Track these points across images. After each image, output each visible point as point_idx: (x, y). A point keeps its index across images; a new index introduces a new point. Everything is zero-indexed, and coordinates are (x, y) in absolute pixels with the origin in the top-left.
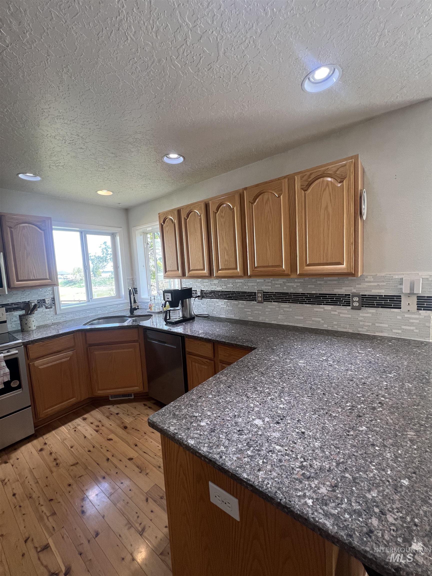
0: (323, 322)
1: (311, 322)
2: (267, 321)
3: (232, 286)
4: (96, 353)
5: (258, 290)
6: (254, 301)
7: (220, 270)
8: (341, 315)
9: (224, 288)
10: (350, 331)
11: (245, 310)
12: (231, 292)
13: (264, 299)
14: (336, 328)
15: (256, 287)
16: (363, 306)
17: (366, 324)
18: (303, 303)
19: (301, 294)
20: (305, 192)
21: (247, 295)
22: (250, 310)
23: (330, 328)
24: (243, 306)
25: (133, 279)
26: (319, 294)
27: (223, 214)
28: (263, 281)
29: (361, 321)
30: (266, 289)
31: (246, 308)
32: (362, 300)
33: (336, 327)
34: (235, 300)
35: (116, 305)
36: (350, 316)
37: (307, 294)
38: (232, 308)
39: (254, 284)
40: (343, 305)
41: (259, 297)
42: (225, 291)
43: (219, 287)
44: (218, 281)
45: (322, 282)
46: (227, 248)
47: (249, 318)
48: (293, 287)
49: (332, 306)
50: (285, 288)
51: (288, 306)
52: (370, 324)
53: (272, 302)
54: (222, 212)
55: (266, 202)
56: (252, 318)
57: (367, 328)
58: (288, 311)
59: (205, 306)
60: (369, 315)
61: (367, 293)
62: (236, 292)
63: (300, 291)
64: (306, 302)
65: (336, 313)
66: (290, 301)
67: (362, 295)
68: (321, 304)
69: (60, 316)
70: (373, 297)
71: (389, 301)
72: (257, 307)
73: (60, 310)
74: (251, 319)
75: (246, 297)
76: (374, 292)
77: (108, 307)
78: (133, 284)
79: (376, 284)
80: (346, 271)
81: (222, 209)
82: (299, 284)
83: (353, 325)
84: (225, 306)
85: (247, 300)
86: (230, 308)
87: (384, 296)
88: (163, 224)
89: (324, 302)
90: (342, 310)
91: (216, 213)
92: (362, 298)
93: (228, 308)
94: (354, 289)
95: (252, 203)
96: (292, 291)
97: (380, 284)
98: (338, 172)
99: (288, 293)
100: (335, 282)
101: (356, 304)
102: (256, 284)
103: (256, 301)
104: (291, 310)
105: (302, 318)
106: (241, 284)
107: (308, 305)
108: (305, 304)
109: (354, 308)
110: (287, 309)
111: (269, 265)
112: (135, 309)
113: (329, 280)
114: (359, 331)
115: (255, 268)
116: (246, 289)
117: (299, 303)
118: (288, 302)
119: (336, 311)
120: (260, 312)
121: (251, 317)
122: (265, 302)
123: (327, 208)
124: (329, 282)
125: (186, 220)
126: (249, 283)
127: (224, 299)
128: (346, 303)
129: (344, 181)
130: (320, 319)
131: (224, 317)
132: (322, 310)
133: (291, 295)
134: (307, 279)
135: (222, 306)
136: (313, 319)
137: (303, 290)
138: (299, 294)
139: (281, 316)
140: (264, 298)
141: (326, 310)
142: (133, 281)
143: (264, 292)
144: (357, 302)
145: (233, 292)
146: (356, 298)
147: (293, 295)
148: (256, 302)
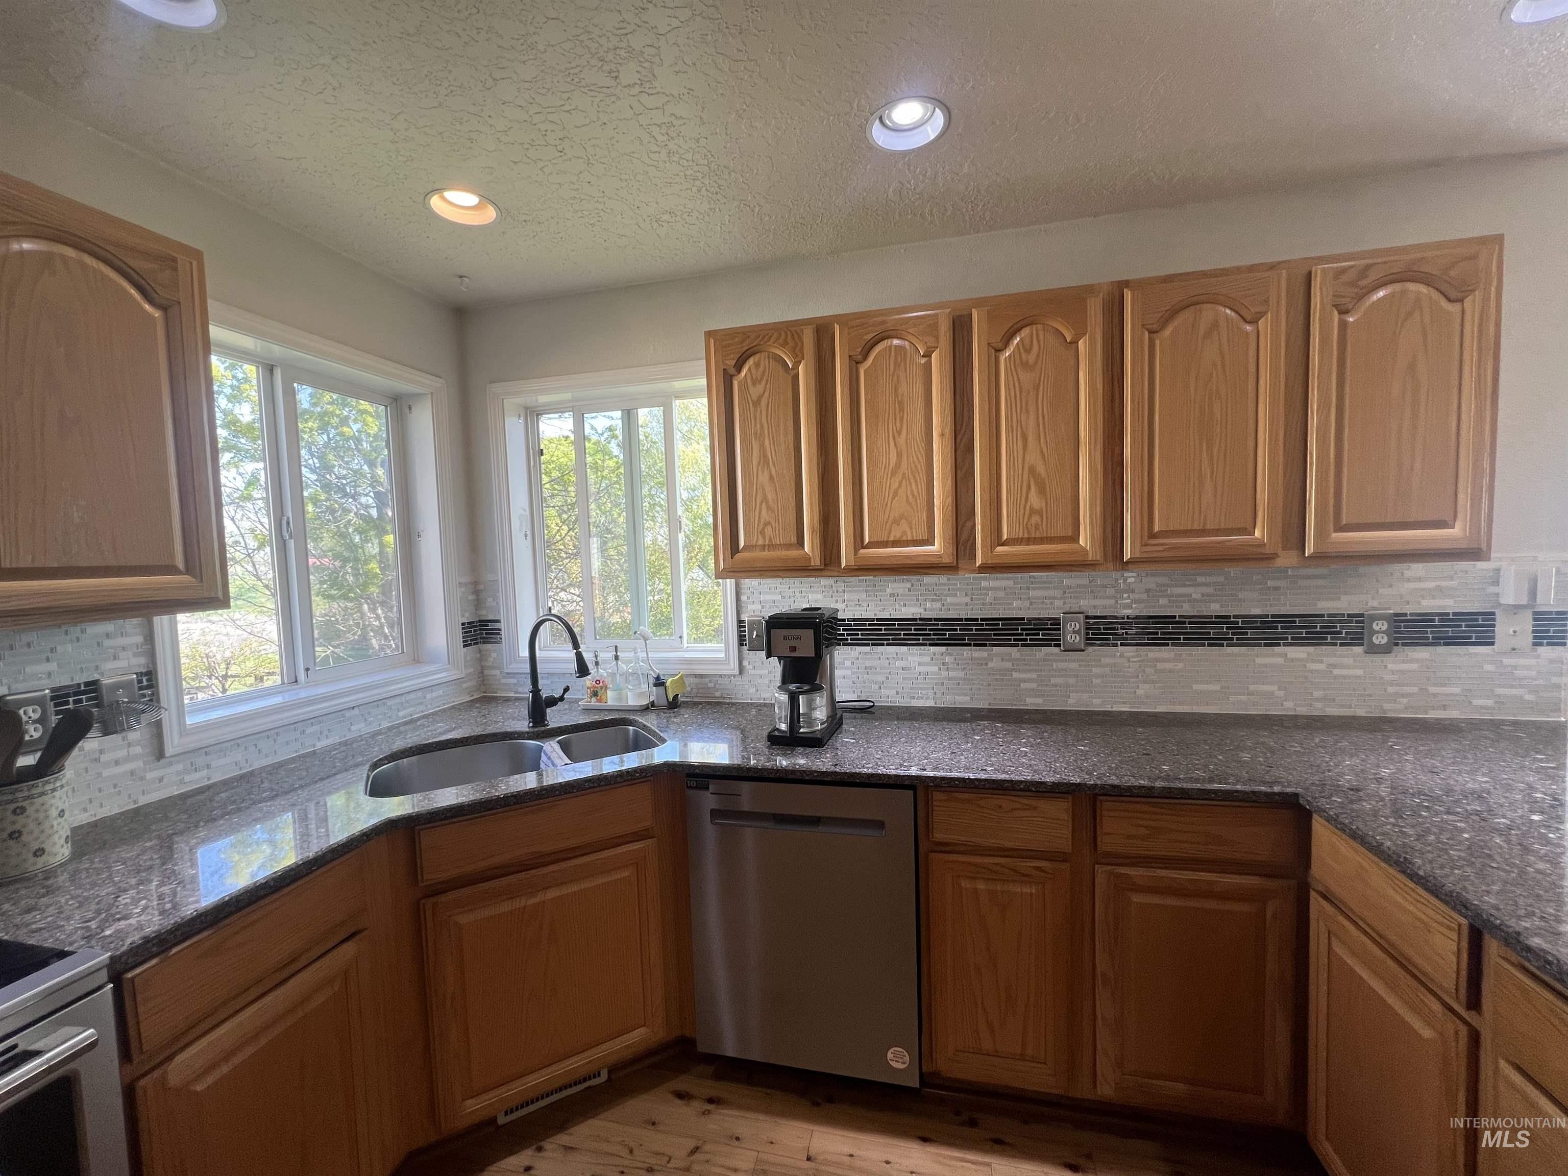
0: (1282, 693)
5: (1067, 610)
6: (1050, 645)
7: (1003, 545)
8: (1336, 672)
10: (1361, 712)
11: (1015, 675)
12: (961, 619)
13: (1088, 639)
14: (1320, 709)
15: (1058, 603)
16: (1397, 644)
17: (1407, 689)
18: (1222, 645)
21: (1022, 629)
22: (1034, 676)
23: (1302, 710)
24: (1008, 665)
25: (476, 583)
28: (1085, 581)
29: (1391, 684)
30: (1095, 607)
31: (1019, 671)
32: (1396, 627)
33: (1319, 705)
34: (975, 645)
36: (1359, 672)
37: (1235, 617)
38: (961, 674)
39: (1051, 593)
40: (1342, 645)
41: (1072, 634)
42: (936, 619)
49: (1311, 649)
50: (1162, 601)
51: (1172, 655)
52: (1415, 689)
53: (1116, 645)
55: (1208, 334)
56: (1040, 701)
57: (1405, 701)
61: (1408, 609)
64: (1232, 639)
65: (1322, 667)
66: (1180, 639)
67: (1397, 615)
68: (1278, 645)
69: (180, 767)
70: (1425, 619)
71: (1467, 626)
72: (1062, 665)
73: (183, 731)
78: (478, 603)
79: (1432, 585)
80: (1464, 545)
81: (1027, 342)
83: (1370, 695)
84: (936, 669)
85: (1023, 645)
86: (951, 674)
87: (1455, 614)
88: (732, 371)
89: (1287, 639)
90: (1340, 656)
91: (998, 351)
92: (1395, 621)
93: (944, 673)
94: (1373, 598)
96: (1186, 609)
97: (1444, 584)
99: (1175, 617)
100: (1321, 582)
101: (1381, 640)
102: (1057, 593)
103: (1059, 645)
105: (1217, 687)
107: (1236, 650)
108: (1228, 645)
109: (1373, 650)
110: (1168, 666)
112: (553, 702)
113: (1309, 577)
115: (1153, 536)
116: (1018, 608)
117: (1209, 645)
118: (1173, 645)
119: (1322, 662)
120: (1072, 681)
121: (1039, 696)
122: (1090, 649)
123: (1412, 367)
124: (1302, 583)
125: (855, 363)
126: (1034, 589)
127: (931, 645)
128: (1352, 639)
129: (1468, 302)
130: (1274, 688)
131: (930, 703)
132: (1280, 660)
133: (1184, 623)
135: (923, 669)
140: (1087, 634)
141: (1292, 660)
143: (1087, 617)
144: (1383, 632)
146: (1380, 622)
147: (1190, 623)
148: (1056, 650)
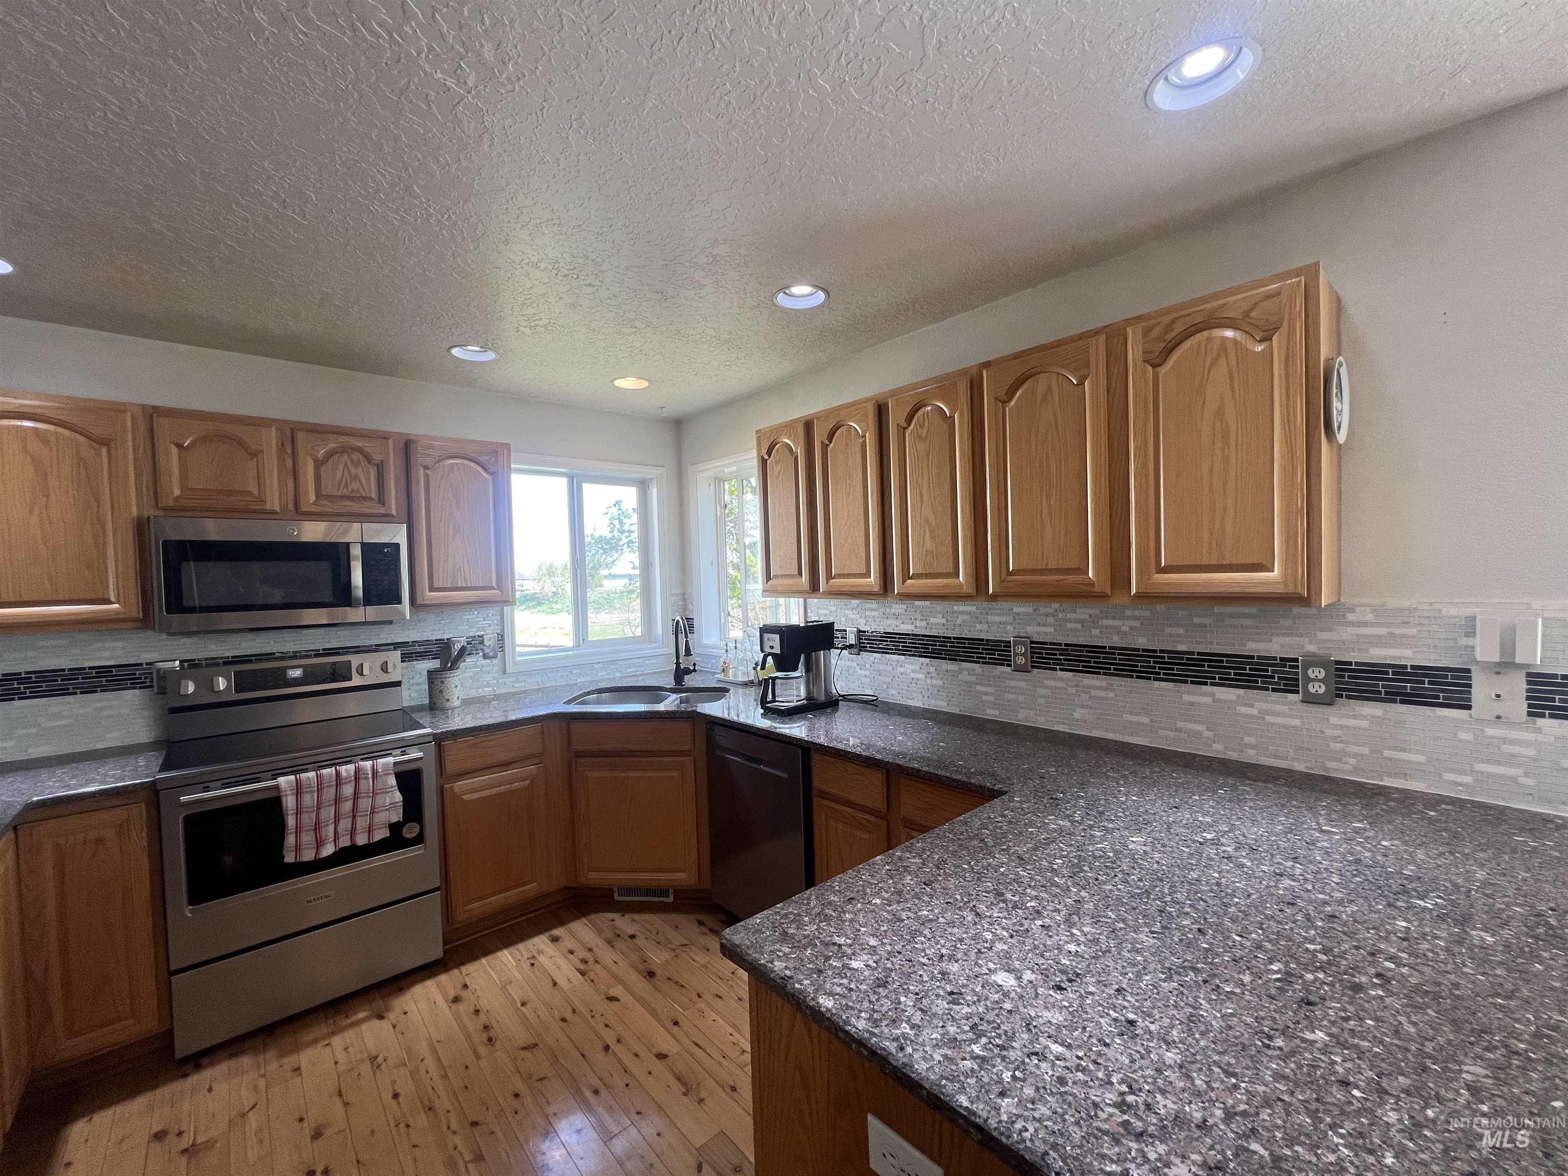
0: (1209, 734)
1: (1172, 734)
2: (1041, 722)
3: (944, 621)
4: (590, 774)
5: (1016, 634)
6: (1003, 665)
7: (911, 578)
8: (1269, 718)
9: (920, 627)
10: (1300, 767)
11: (979, 688)
12: (939, 637)
13: (1032, 662)
14: (1251, 756)
15: (1010, 628)
16: (1340, 696)
17: (1353, 749)
18: (1149, 678)
19: (1144, 650)
20: (1157, 369)
21: (983, 649)
22: (990, 690)
23: (1234, 756)
24: (973, 679)
25: (684, 594)
26: (1199, 654)
27: (924, 432)
28: (1030, 610)
29: (1335, 739)
30: (1039, 633)
31: (982, 685)
32: (1337, 676)
33: (1252, 752)
34: (950, 659)
35: (641, 660)
36: (1297, 722)
37: (1162, 651)
38: (940, 683)
39: (1003, 619)
40: (1274, 690)
41: (1020, 657)
42: (923, 636)
43: (908, 623)
44: (905, 607)
45: (1208, 621)
46: (932, 520)
47: (989, 711)
48: (1118, 631)
49: (1241, 692)
50: (1095, 632)
51: (1104, 684)
52: (1366, 750)
53: (1055, 669)
54: (922, 427)
55: (1044, 399)
56: (997, 713)
57: (1353, 761)
58: (1102, 699)
59: (868, 673)
60: (1365, 724)
61: (1355, 657)
62: (954, 638)
63: (1142, 642)
64: (1159, 674)
65: (1255, 712)
66: (1110, 669)
67: (1337, 663)
68: (1206, 684)
69: (513, 679)
70: (1376, 671)
71: (1430, 683)
72: (1013, 683)
73: (515, 663)
74: (996, 716)
75: (982, 653)
76: (1379, 654)
77: (621, 663)
78: (685, 607)
79: (1382, 631)
80: (1280, 589)
81: (921, 420)
82: (1137, 624)
83: (1309, 749)
84: (922, 676)
85: (983, 663)
86: (934, 682)
87: (1413, 667)
88: (766, 457)
89: (1214, 678)
90: (1273, 702)
91: (905, 428)
92: (1337, 670)
93: (929, 681)
94: (1310, 643)
95: (1003, 402)
96: (1116, 641)
97: (1398, 631)
98: (1253, 314)
99: (1105, 647)
100: (1248, 622)
101: (1318, 689)
102: (1010, 619)
103: (1010, 665)
104: (1112, 695)
105: (1147, 720)
106: (967, 617)
107: (1164, 684)
108: (1155, 679)
109: (1311, 700)
110: (1102, 693)
111: (1049, 567)
112: (688, 671)
113: (1231, 616)
114: (1326, 769)
115: (1009, 574)
116: (981, 631)
117: (1138, 677)
118: (1104, 674)
119: (1252, 706)
120: (1021, 698)
121: (996, 709)
122: (1036, 671)
123: (1220, 412)
124: (1228, 621)
125: (825, 447)
126: (992, 614)
127: (920, 656)
128: (1285, 685)
129: (1275, 338)
130: (1201, 728)
131: (920, 704)
132: (1208, 700)
133: (1114, 654)
134: (1161, 608)
135: (913, 675)
136: (1180, 724)
137: (1148, 640)
138: (1138, 650)
139: (1084, 711)
140: (1032, 657)
141: (1220, 701)
142: (684, 600)
143: (1032, 642)
144: (1320, 681)
145: (944, 637)
146: (1316, 670)
147: (1119, 654)
148: (1008, 669)
